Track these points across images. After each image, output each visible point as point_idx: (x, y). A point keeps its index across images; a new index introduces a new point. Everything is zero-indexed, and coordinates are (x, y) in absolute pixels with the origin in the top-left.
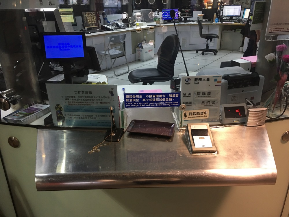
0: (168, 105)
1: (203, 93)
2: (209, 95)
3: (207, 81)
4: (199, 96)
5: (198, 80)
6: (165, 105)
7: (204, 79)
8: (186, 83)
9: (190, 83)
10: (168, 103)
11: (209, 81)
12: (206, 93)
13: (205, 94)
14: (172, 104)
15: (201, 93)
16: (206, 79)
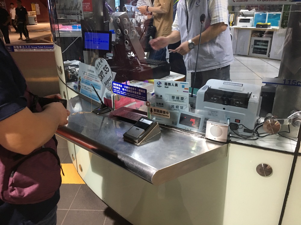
0: (138, 98)
1: (177, 97)
2: (182, 101)
3: (175, 86)
4: (174, 99)
5: (168, 84)
6: (137, 97)
7: (173, 84)
8: (158, 86)
9: (161, 86)
10: (138, 96)
11: (177, 86)
12: (180, 98)
13: (178, 99)
14: (141, 97)
15: (175, 97)
16: (174, 85)
